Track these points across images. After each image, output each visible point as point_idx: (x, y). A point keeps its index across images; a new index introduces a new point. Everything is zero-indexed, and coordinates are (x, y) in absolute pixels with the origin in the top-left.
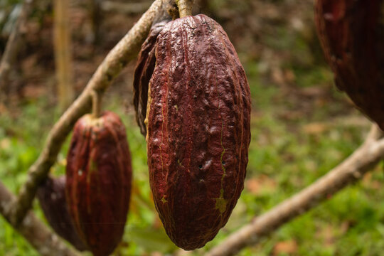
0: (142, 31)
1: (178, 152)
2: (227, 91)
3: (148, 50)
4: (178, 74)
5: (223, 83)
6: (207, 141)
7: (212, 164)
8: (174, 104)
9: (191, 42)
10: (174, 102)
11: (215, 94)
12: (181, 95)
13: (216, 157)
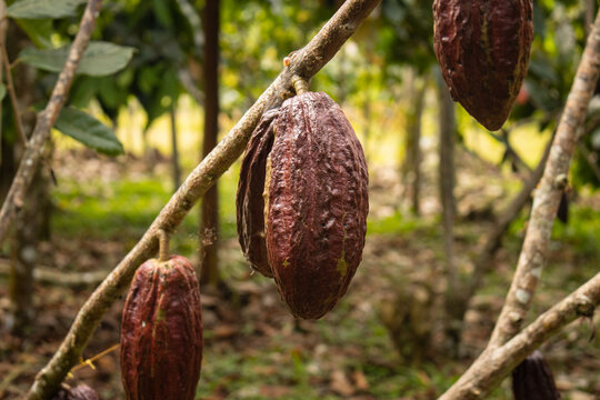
0: (245, 127)
1: (301, 212)
2: (347, 159)
3: (260, 135)
4: (301, 141)
5: (343, 151)
6: (329, 201)
7: (334, 224)
8: (297, 168)
9: (312, 114)
10: (297, 166)
11: (336, 160)
12: (304, 160)
13: (338, 218)
